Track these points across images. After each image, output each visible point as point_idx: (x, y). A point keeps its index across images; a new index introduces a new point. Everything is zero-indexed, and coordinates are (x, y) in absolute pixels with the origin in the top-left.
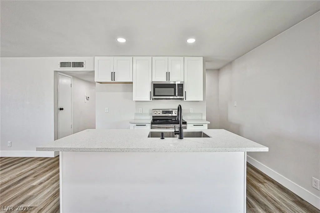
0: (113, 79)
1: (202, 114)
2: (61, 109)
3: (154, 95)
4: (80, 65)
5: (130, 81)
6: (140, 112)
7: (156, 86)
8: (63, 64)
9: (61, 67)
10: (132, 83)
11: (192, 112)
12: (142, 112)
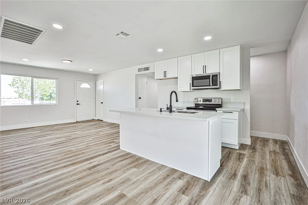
0: (165, 77)
1: (244, 103)
2: (140, 98)
3: (193, 86)
4: (147, 69)
5: (176, 76)
6: (186, 101)
7: (194, 79)
8: (140, 70)
9: (138, 72)
10: (177, 78)
11: (233, 101)
12: (187, 101)
